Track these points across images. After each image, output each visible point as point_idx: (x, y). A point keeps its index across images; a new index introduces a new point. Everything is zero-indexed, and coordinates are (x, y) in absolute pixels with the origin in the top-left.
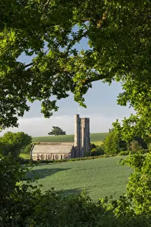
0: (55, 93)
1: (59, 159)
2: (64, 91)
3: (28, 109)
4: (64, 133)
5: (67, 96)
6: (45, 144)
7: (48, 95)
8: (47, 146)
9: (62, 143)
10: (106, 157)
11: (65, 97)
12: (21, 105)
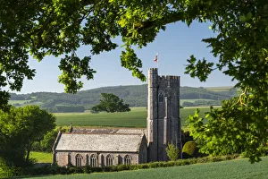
0: (87, 41)
1: (115, 163)
2: (108, 37)
3: (30, 74)
4: (126, 108)
5: (114, 46)
6: (85, 132)
7: (73, 45)
8: (88, 136)
9: (121, 130)
10: (215, 160)
11: (108, 50)
12: (16, 67)
